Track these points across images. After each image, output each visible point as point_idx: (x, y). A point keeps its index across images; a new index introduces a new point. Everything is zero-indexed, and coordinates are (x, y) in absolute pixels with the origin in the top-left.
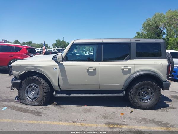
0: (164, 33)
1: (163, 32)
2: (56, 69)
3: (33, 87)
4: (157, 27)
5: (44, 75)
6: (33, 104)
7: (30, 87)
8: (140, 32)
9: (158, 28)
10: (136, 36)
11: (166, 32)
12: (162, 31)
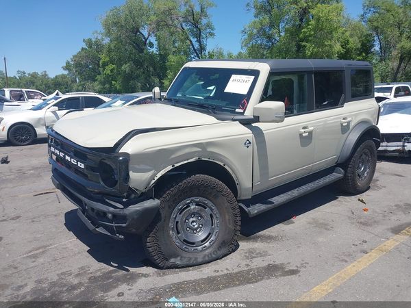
0: (151, 45)
1: (148, 42)
2: (250, 143)
3: (193, 207)
4: (136, 30)
5: (222, 164)
6: (214, 256)
7: (181, 211)
8: (94, 40)
9: (138, 31)
10: (83, 49)
11: (155, 43)
12: (146, 40)
